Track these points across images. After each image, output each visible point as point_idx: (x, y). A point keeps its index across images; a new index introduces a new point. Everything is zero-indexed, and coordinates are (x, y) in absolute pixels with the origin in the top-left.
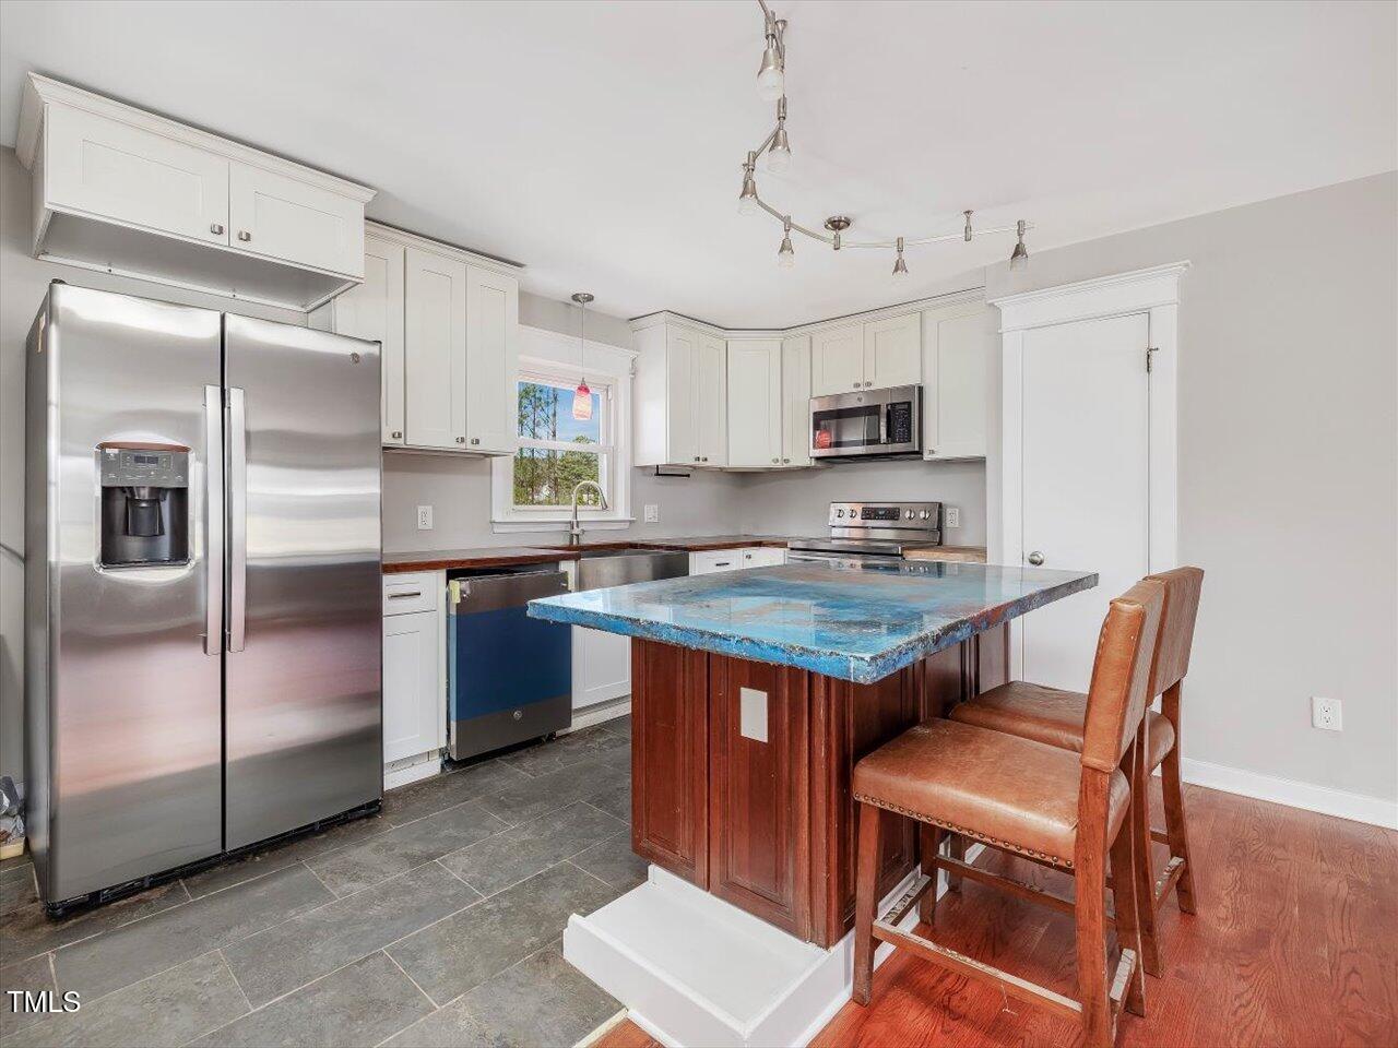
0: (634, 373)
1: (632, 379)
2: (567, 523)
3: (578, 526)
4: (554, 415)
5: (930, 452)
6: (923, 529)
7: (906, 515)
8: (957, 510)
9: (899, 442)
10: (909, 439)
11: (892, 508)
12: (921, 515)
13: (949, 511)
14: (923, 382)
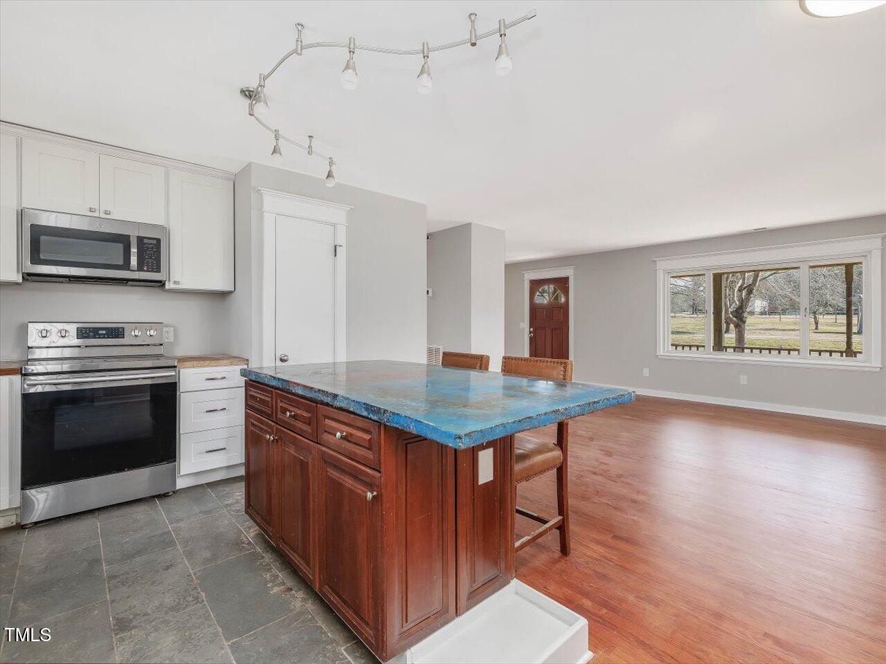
5: (175, 283)
6: (148, 345)
7: (133, 334)
8: (172, 328)
9: (148, 271)
10: (158, 270)
11: (115, 328)
12: (148, 333)
13: (165, 329)
14: (169, 226)
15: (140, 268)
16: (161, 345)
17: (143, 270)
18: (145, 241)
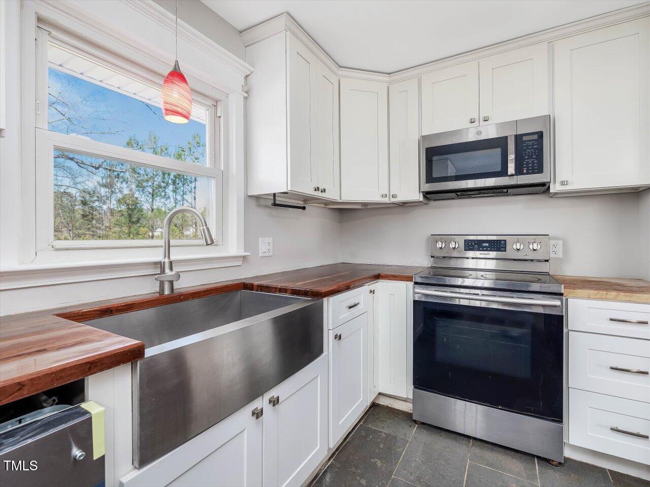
0: (248, 93)
1: (246, 98)
2: (156, 264)
3: (171, 269)
4: (195, 188)
5: (563, 183)
6: (532, 260)
7: (515, 247)
8: (561, 242)
9: (528, 173)
10: (540, 170)
11: (497, 241)
12: (531, 247)
13: (552, 242)
14: (554, 114)
15: (519, 171)
16: (547, 261)
17: (523, 174)
18: (525, 138)
